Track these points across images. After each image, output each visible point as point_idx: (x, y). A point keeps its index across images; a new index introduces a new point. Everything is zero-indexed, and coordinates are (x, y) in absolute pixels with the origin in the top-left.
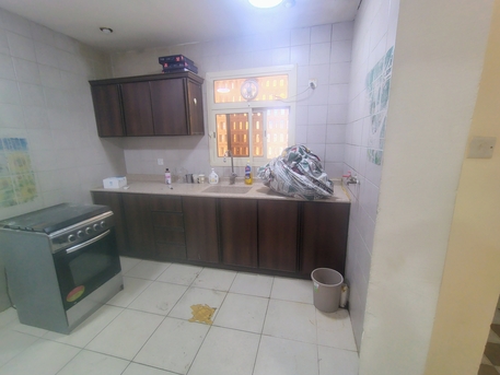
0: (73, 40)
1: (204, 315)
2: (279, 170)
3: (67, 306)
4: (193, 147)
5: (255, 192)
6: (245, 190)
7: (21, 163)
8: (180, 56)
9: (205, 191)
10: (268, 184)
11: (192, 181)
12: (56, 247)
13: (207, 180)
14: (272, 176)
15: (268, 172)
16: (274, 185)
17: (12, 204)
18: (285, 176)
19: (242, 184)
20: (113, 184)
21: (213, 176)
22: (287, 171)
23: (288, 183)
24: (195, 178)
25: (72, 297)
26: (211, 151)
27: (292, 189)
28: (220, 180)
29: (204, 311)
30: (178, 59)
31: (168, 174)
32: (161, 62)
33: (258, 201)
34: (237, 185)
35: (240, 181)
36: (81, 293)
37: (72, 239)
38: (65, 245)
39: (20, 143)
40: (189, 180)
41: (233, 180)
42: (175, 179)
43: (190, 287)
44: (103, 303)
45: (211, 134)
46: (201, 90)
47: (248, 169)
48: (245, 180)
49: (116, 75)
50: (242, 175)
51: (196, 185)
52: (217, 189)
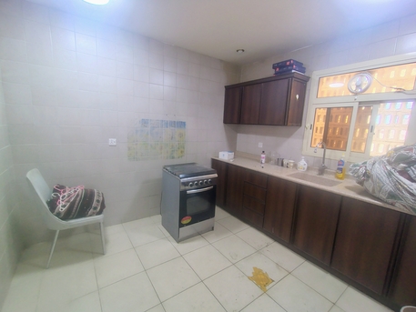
0: (221, 61)
1: (262, 280)
2: (379, 171)
3: (181, 225)
4: (289, 136)
5: (342, 188)
6: (332, 183)
7: (181, 135)
8: (290, 61)
9: (291, 175)
10: (361, 183)
11: (282, 165)
12: (183, 188)
13: (295, 166)
14: (367, 175)
15: (362, 170)
16: (369, 185)
17: (173, 158)
18: (385, 179)
19: (332, 177)
20: (225, 156)
21: (303, 164)
22: (390, 174)
23: (389, 187)
24: (285, 162)
25: (184, 222)
26: (305, 141)
27: (392, 195)
28: (308, 168)
29: (263, 277)
30: (288, 63)
31: (263, 156)
32: (274, 67)
33: (343, 198)
34: (325, 176)
35: (331, 173)
36: (189, 221)
37: (191, 185)
38: (187, 187)
39: (182, 124)
40: (280, 163)
41: (322, 171)
42: (268, 160)
43: (259, 251)
44: (199, 234)
45: (308, 125)
46: (305, 87)
47: (341, 163)
48: (335, 174)
49: (243, 80)
50: (334, 168)
51: (285, 169)
52: (303, 176)
